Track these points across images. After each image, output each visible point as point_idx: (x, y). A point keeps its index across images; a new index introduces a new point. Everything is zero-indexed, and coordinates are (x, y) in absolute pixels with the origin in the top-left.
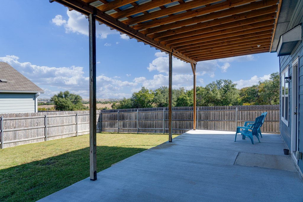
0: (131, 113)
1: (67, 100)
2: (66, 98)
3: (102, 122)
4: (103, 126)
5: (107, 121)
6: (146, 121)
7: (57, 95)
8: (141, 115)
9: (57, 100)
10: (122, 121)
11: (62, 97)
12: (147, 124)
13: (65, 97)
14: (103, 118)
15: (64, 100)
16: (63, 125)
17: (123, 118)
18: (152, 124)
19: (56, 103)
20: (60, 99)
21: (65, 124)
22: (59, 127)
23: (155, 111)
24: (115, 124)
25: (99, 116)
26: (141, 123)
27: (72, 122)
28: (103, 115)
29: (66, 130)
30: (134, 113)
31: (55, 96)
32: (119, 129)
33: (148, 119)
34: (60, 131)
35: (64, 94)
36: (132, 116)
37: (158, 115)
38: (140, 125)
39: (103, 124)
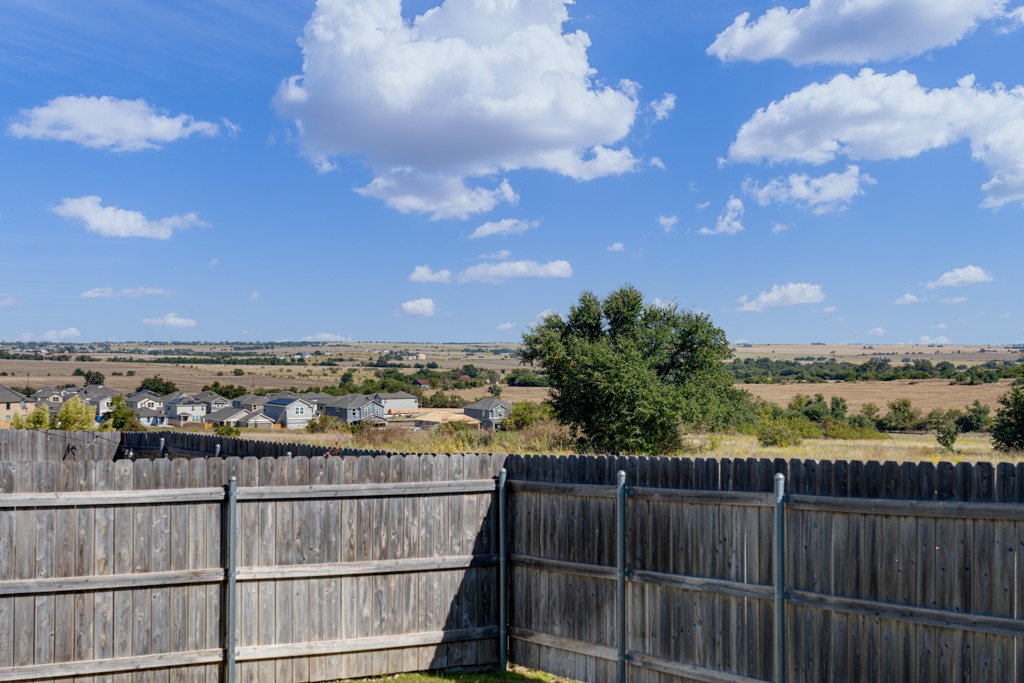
0: (726, 507)
1: (617, 357)
2: (620, 338)
3: (519, 570)
4: (520, 614)
5: (550, 568)
6: (868, 621)
7: (565, 320)
8: (815, 532)
9: (561, 352)
10: (655, 581)
11: (594, 332)
12: (872, 656)
13: (613, 333)
14: (524, 533)
15: (602, 349)
16: (74, 581)
17: (666, 558)
18: (925, 663)
19: (556, 372)
20: (580, 343)
21: (97, 578)
22: (40, 600)
23: (955, 504)
24: (599, 607)
25: (483, 512)
26: (816, 628)
27: (174, 559)
28: (524, 499)
29: (110, 627)
30: (752, 514)
31: (552, 324)
32: (625, 657)
33: (882, 591)
34: (44, 642)
35: (608, 315)
36: (736, 534)
37: (986, 556)
38: (809, 659)
39: (520, 589)
